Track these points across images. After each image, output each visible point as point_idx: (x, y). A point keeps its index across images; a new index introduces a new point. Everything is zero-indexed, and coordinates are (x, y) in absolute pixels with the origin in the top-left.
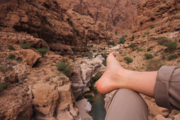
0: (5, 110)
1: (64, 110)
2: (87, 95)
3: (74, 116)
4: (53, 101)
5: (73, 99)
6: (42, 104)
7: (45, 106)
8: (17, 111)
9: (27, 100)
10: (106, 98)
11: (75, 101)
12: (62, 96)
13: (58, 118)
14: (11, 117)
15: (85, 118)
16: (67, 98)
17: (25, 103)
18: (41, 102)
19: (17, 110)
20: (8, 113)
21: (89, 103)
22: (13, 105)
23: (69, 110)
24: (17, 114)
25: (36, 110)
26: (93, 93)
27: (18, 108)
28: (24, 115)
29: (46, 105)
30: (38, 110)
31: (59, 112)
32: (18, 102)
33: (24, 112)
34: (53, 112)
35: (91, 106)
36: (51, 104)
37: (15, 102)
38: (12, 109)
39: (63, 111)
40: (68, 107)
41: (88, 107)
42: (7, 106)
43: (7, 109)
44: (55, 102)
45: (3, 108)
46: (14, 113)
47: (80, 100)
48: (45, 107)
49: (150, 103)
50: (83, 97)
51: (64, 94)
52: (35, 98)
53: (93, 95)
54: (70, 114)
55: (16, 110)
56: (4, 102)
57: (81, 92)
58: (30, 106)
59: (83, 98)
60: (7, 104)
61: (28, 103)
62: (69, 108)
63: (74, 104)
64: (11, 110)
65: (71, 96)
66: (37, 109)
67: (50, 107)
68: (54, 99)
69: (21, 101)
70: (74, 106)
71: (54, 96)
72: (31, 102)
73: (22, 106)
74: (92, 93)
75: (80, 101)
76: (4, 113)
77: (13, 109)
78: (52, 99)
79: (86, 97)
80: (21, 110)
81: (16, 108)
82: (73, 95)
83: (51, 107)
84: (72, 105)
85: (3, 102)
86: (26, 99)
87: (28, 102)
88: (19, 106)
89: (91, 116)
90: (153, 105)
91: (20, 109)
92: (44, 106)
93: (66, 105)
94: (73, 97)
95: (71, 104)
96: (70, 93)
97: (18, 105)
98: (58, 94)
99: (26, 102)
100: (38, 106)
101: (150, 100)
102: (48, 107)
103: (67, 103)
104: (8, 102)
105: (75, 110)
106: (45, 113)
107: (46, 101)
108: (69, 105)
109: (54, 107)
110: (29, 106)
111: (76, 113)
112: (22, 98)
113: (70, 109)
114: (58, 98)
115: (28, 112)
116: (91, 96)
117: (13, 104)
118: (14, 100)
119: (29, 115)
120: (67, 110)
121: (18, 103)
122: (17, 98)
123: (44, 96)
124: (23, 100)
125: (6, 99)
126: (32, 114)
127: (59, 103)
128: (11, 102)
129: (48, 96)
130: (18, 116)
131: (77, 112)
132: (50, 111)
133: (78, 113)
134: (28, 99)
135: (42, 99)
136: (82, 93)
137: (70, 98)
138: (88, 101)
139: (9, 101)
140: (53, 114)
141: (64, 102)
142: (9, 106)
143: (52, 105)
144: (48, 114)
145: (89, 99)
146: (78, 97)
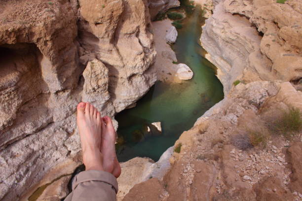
0: (31, 23)
1: (130, 34)
2: (174, 14)
3: (145, 46)
4: (111, 18)
5: (146, 18)
6: (94, 19)
7: (99, 24)
8: (51, 27)
9: (67, 10)
10: (205, 25)
11: (149, 21)
12: (128, 10)
13: (118, 45)
14: (43, 35)
15: (163, 52)
16: (137, 15)
17: (64, 15)
18: (91, 15)
19: (52, 25)
20: (37, 28)
21: (174, 28)
22: (44, 16)
23: (137, 36)
24: (52, 33)
25: (83, 29)
26: (185, 12)
27: (53, 23)
28: (63, 34)
29: (100, 22)
30: (87, 29)
31: (120, 36)
32: (52, 11)
33: (62, 29)
34: (110, 35)
35: (177, 35)
36: (108, 21)
37: (48, 11)
38: (43, 23)
39: (128, 36)
40: (137, 30)
41: (172, 34)
42: (34, 16)
43: (34, 22)
44: (115, 19)
45: (28, 19)
46: (47, 30)
47: (160, 20)
48: (98, 26)
49: (280, 51)
50: (166, 16)
51: (133, 6)
52: (81, 8)
53: (184, 15)
54: (140, 42)
55: (49, 26)
56: (30, 9)
57: (163, 7)
58: (73, 20)
59: (166, 18)
60: (33, 13)
61: (69, 15)
62: (139, 32)
63: (148, 26)
64: (41, 24)
65: (145, 11)
66: (85, 26)
67: (106, 27)
68: (114, 13)
69: (57, 10)
70: (148, 30)
71: (115, 8)
72: (75, 14)
73: (59, 20)
74: (183, 12)
75: (160, 22)
76: (30, 28)
77: (45, 23)
78: (110, 13)
79: (170, 17)
80: (58, 26)
81: (49, 21)
82: (148, 9)
83: (108, 27)
84: (145, 27)
85: (27, 9)
86: (66, 8)
87: (69, 13)
88: (54, 18)
89: (174, 50)
90: (284, 55)
91: (55, 25)
92: (97, 24)
93: (135, 26)
94: (148, 14)
95: (142, 25)
96: (144, 6)
97: (52, 17)
98: (122, 5)
99: (66, 14)
100: (86, 22)
101: (281, 45)
102: (104, 26)
103: (136, 23)
104: (35, 11)
105: (148, 37)
106: (97, 36)
107: (100, 15)
108: (138, 27)
109: (114, 27)
110: (71, 21)
111: (149, 41)
112: (59, 6)
113: (140, 34)
114: (121, 12)
115: (69, 29)
116: (180, 17)
117: (44, 14)
118: (46, 7)
119: (70, 35)
120: (134, 35)
121: (52, 14)
122: (50, 4)
123: (97, 5)
124: (61, 9)
125: (31, 4)
126: (76, 34)
127: (123, 21)
128: (40, 10)
129: (104, 7)
130: (53, 35)
131: (151, 40)
132: (106, 32)
133: (153, 43)
134: (69, 9)
135: (94, 11)
136: (165, 8)
137: (143, 15)
138: (173, 24)
139: (37, 9)
140: (110, 38)
141: (132, 20)
142: (38, 17)
143: (110, 22)
144: (103, 38)
145: (177, 20)
146: (158, 15)
